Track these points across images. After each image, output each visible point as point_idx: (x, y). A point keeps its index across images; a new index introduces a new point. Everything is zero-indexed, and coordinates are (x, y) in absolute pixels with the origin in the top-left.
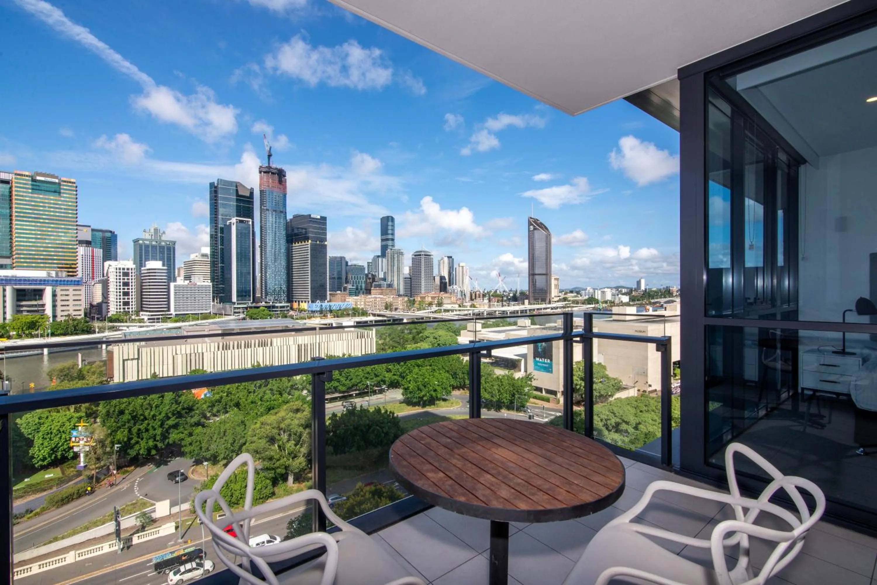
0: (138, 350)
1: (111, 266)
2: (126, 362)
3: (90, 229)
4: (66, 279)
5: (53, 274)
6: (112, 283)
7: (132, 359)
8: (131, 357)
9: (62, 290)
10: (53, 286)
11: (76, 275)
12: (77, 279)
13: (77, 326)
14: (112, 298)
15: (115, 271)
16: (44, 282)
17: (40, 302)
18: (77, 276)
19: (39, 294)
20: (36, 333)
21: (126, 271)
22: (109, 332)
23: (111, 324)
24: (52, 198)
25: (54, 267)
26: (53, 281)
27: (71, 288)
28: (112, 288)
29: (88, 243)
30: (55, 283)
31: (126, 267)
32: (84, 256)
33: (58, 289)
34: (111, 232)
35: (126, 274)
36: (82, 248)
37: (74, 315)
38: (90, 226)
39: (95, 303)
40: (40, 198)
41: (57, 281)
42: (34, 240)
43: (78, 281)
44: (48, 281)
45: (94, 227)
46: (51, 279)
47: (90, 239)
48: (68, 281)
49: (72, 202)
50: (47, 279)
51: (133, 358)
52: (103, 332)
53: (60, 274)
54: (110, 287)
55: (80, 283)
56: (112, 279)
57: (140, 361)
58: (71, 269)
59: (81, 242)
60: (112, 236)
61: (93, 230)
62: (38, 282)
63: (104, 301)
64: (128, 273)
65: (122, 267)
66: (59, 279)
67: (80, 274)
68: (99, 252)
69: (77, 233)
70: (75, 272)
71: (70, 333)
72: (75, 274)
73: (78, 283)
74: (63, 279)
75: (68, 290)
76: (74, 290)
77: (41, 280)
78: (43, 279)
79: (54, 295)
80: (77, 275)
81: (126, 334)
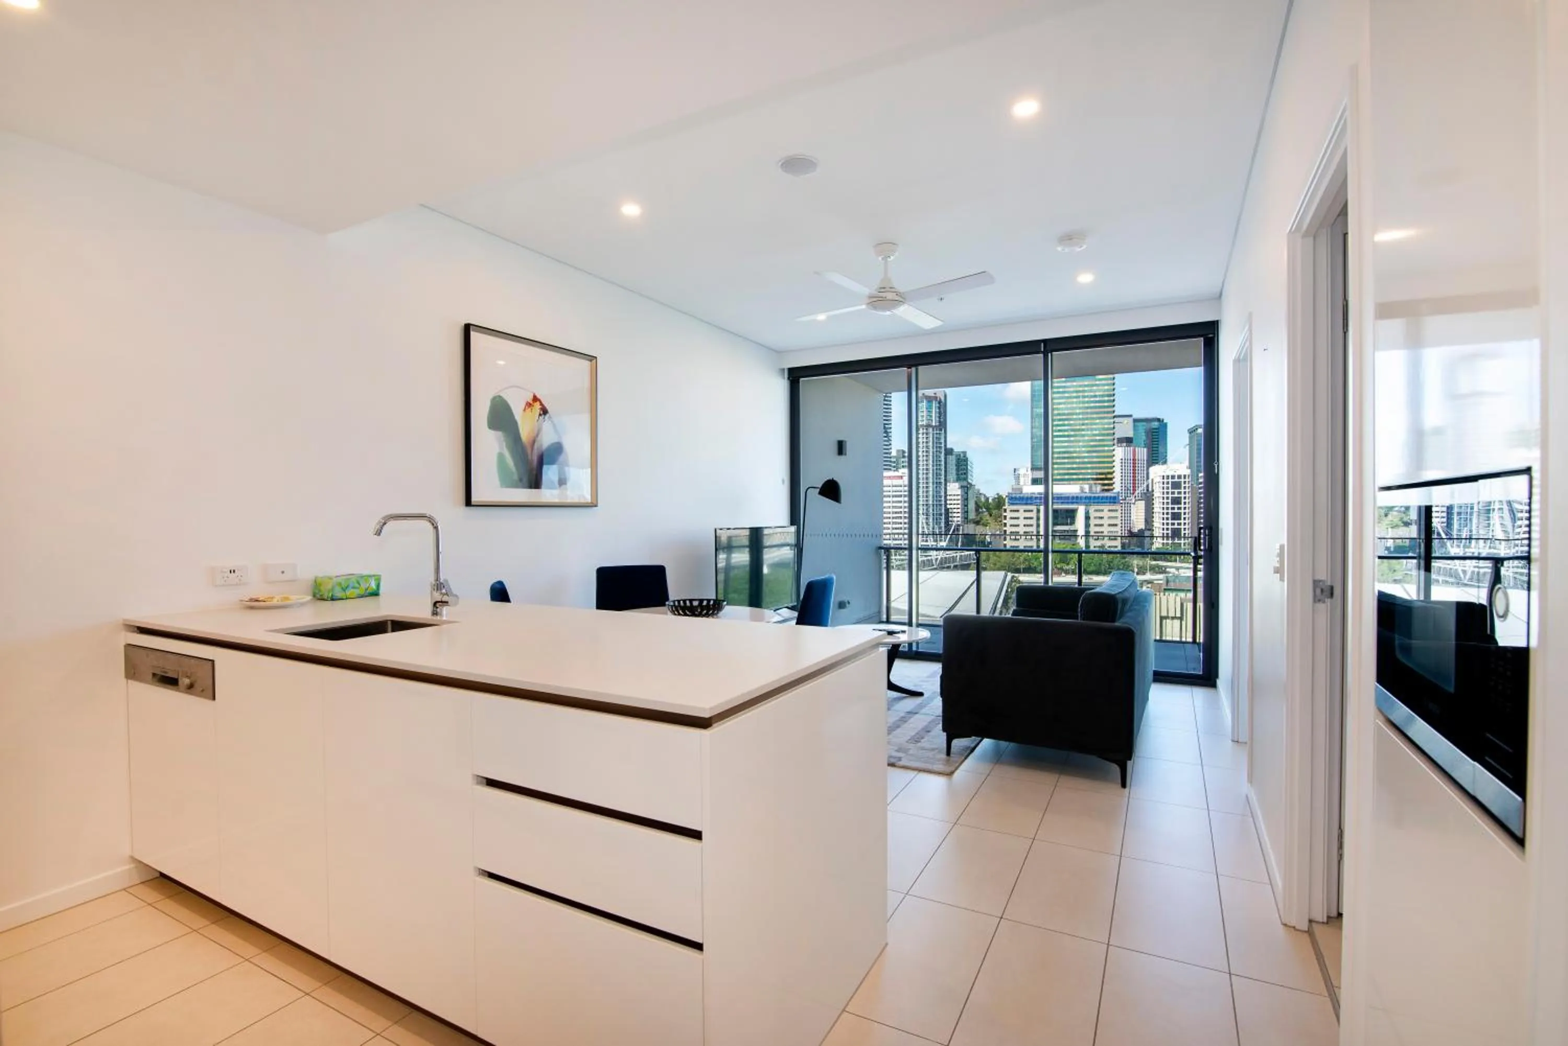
0: (1182, 605)
1: (1157, 471)
2: (1164, 621)
3: (1131, 420)
4: (1102, 495)
5: (1086, 488)
6: (1157, 499)
7: (1173, 618)
8: (1171, 614)
9: (1096, 511)
10: (1087, 505)
11: (1112, 490)
12: (1112, 495)
13: (1112, 562)
14: (1157, 523)
15: (1162, 480)
16: (1076, 499)
17: (1072, 528)
18: (1114, 491)
19: (1070, 515)
20: (1068, 568)
21: (1176, 480)
22: (1151, 574)
23: (1154, 563)
24: (1086, 383)
25: (1088, 479)
26: (1086, 498)
27: (1106, 508)
28: (1157, 507)
29: (1129, 441)
30: (1089, 500)
31: (1176, 474)
32: (1123, 461)
33: (1092, 509)
34: (1159, 420)
35: (1176, 485)
36: (1120, 449)
37: (1109, 547)
38: (1131, 416)
39: (1135, 530)
40: (1073, 386)
41: (1090, 498)
42: (1066, 444)
43: (1114, 498)
44: (1081, 498)
45: (1136, 416)
46: (1084, 495)
47: (1130, 434)
48: (1103, 498)
49: (1108, 385)
50: (1079, 496)
51: (1174, 615)
52: (1144, 574)
53: (1094, 489)
54: (1154, 506)
55: (1116, 501)
56: (1157, 493)
57: (1184, 623)
58: (1106, 479)
59: (1120, 441)
60: (1160, 425)
61: (1135, 421)
62: (1070, 501)
63: (1148, 528)
64: (1180, 483)
65: (1170, 473)
66: (1093, 495)
67: (1117, 487)
68: (1142, 453)
69: (1114, 428)
70: (1111, 484)
71: (1103, 571)
72: (1111, 487)
73: (1114, 500)
74: (1097, 495)
75: (1102, 511)
76: (1110, 511)
77: (1073, 498)
78: (1075, 495)
79: (1087, 518)
80: (1114, 488)
81: (1170, 579)
